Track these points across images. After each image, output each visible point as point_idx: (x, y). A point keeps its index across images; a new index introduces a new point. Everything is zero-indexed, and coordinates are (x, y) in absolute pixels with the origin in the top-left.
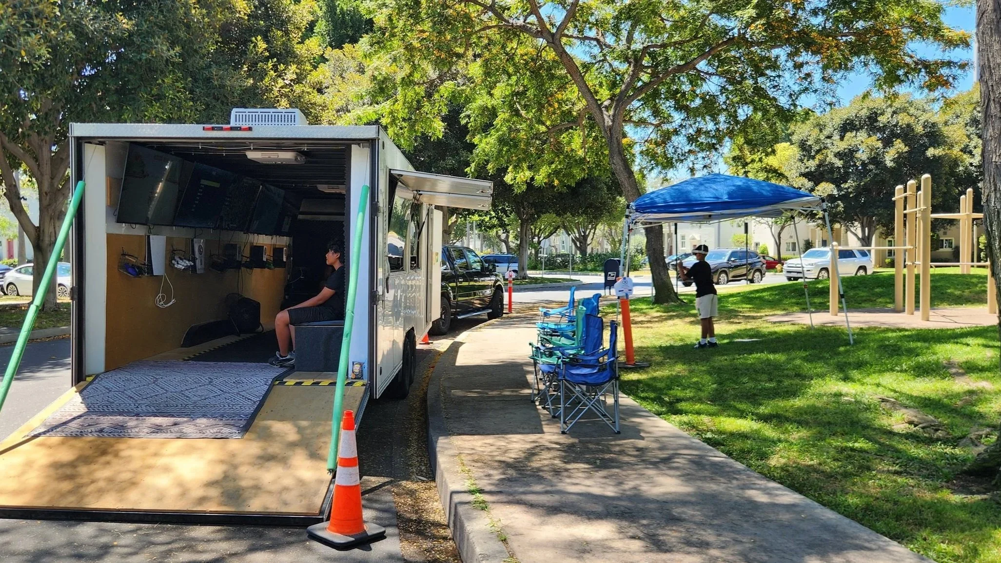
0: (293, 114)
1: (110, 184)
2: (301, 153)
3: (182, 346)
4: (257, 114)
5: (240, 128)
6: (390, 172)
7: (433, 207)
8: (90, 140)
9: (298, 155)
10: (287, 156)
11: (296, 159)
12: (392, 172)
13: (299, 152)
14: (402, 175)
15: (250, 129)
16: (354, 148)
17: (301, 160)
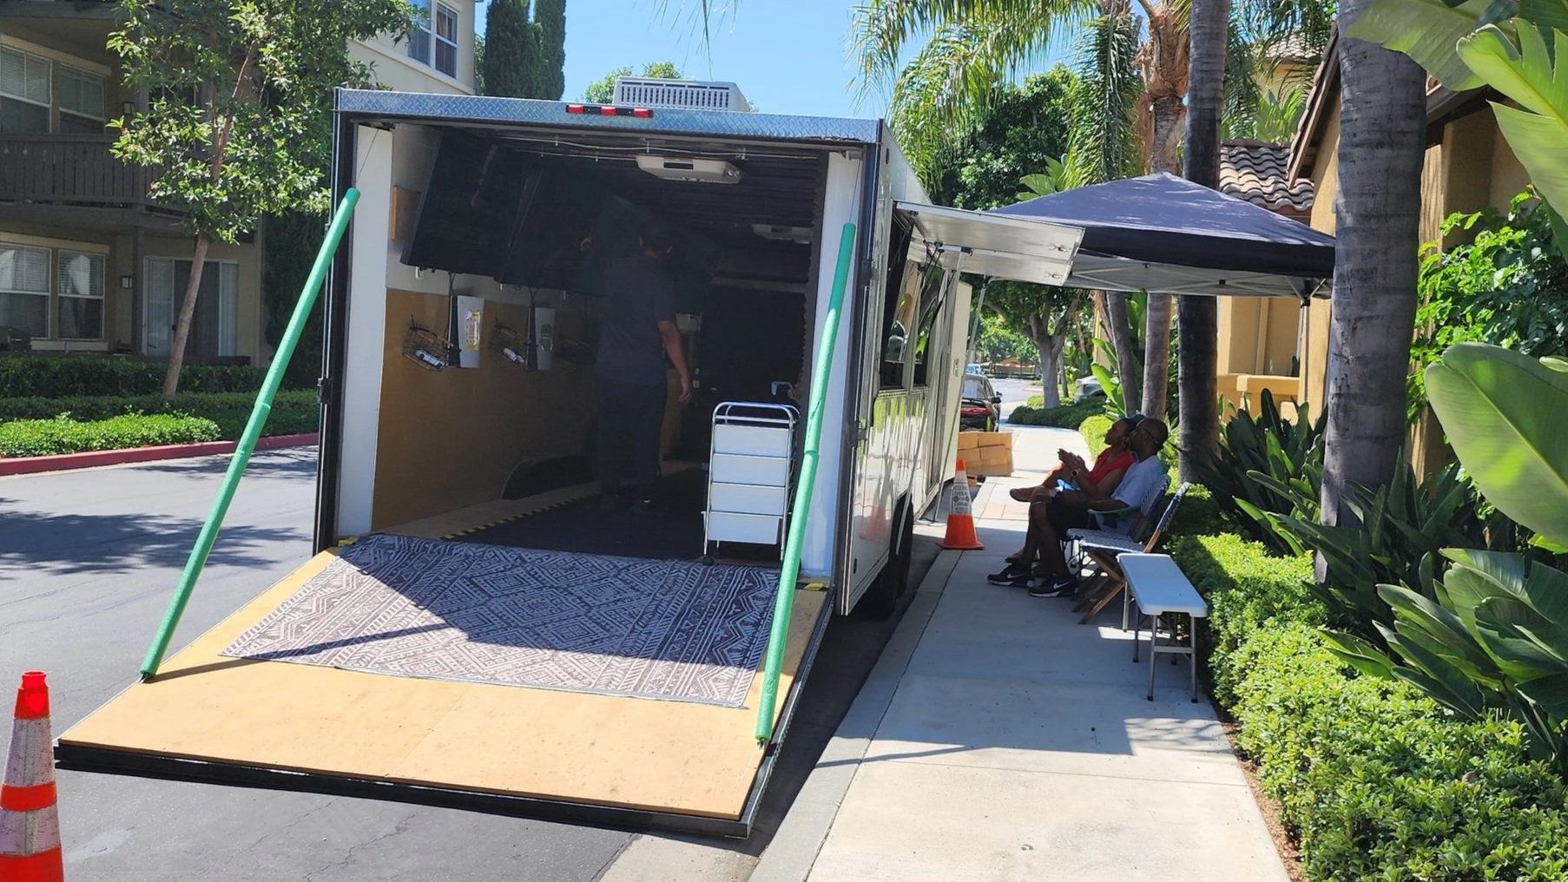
0: (724, 91)
1: (398, 201)
2: (735, 163)
3: (507, 496)
4: (660, 88)
5: (632, 110)
6: (895, 206)
7: (957, 275)
8: (367, 119)
9: (727, 166)
10: (709, 168)
11: (725, 173)
12: (899, 206)
13: (732, 162)
14: (916, 214)
15: (650, 114)
16: (834, 157)
17: (735, 175)
